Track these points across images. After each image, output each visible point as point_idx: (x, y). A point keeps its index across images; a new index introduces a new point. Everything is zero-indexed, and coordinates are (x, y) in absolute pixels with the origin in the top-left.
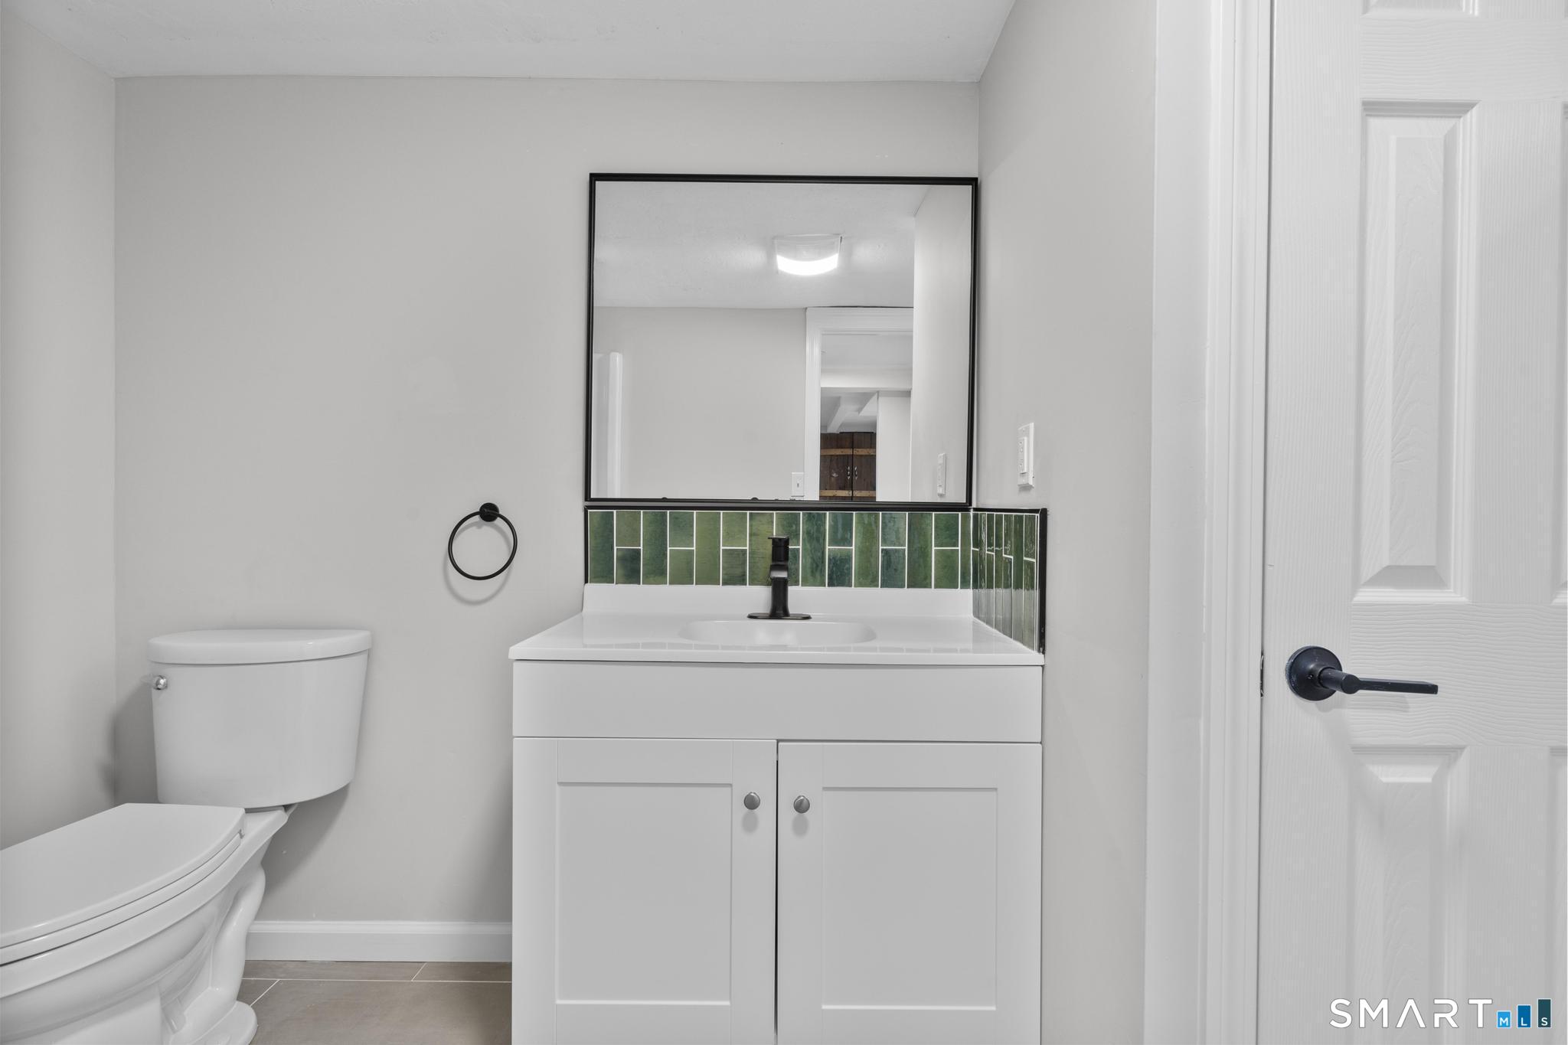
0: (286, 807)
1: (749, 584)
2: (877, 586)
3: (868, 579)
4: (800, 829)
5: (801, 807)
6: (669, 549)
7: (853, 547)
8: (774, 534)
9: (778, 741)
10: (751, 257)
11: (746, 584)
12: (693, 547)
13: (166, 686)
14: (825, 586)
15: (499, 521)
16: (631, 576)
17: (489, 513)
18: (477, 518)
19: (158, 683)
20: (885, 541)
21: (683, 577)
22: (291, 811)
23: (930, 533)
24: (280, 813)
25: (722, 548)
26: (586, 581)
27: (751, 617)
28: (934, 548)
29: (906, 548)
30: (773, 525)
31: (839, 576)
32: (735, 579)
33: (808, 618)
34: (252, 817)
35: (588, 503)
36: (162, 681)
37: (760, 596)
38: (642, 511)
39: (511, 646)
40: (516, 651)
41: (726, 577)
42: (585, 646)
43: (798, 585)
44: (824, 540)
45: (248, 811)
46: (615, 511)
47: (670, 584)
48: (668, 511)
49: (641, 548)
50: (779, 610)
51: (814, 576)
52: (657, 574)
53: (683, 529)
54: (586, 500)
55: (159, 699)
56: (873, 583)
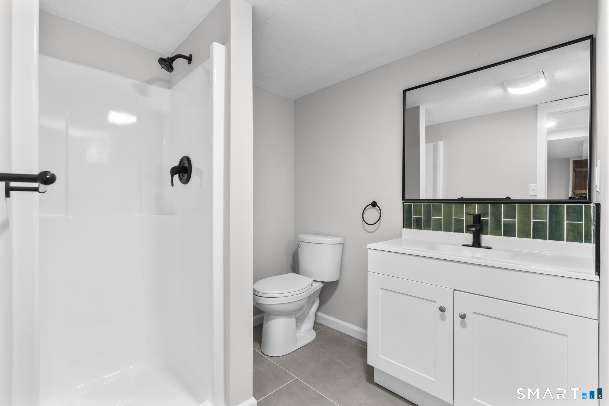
0: (323, 282)
1: (465, 233)
2: (531, 238)
3: (525, 234)
4: (464, 325)
5: (463, 317)
6: (432, 217)
7: (517, 220)
8: (476, 213)
9: (455, 290)
10: (496, 92)
11: (464, 233)
12: (441, 217)
13: (300, 247)
14: (501, 236)
15: (377, 207)
16: (418, 227)
17: (374, 204)
18: (371, 206)
19: (299, 246)
20: (534, 218)
21: (438, 228)
22: (324, 284)
23: (563, 214)
24: (321, 283)
25: (453, 218)
26: (403, 228)
27: (463, 245)
28: (565, 222)
29: (548, 221)
30: (476, 210)
31: (509, 232)
32: (459, 230)
33: (490, 248)
34: (314, 282)
35: (404, 201)
36: (299, 245)
37: (468, 237)
38: (422, 204)
39: (368, 244)
40: (369, 246)
41: (455, 229)
42: (403, 249)
43: (488, 234)
44: (501, 216)
45: (314, 281)
46: (413, 204)
47: (433, 230)
48: (432, 204)
49: (422, 217)
50: (477, 243)
51: (496, 231)
52: (428, 227)
53: (438, 211)
54: (403, 200)
55: (299, 249)
56: (528, 236)
